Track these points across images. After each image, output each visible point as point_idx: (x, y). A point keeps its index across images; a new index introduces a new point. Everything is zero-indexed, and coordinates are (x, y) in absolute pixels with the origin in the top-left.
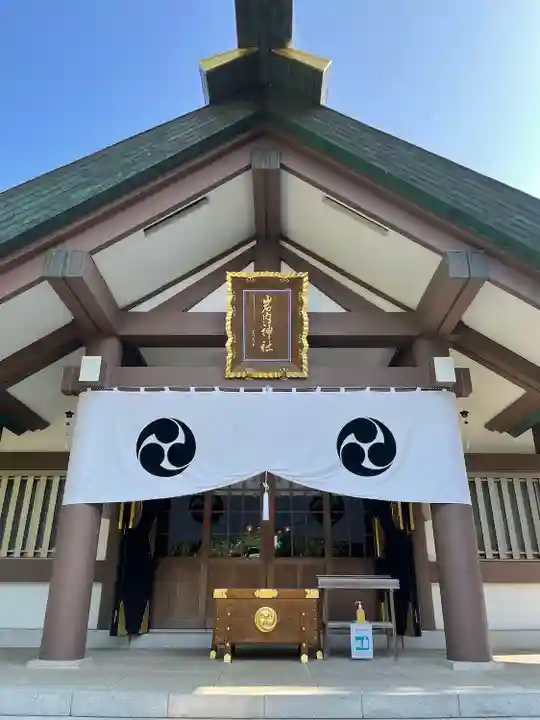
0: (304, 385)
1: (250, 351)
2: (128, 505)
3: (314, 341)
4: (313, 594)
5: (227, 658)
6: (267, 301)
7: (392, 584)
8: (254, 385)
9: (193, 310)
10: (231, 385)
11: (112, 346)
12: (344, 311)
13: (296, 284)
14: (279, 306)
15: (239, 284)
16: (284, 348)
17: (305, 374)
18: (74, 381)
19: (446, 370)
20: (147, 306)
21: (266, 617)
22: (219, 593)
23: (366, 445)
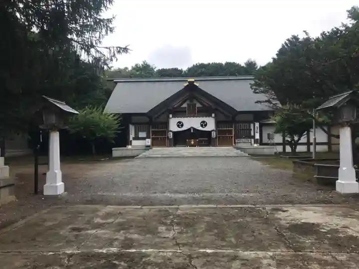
0: (197, 117)
3: (198, 111)
4: (197, 140)
5: (188, 146)
7: (207, 139)
8: (190, 117)
9: (182, 106)
10: (187, 117)
11: (172, 112)
12: (202, 106)
13: (195, 104)
14: (193, 106)
16: (194, 112)
18: (168, 117)
19: (213, 115)
20: (175, 106)
21: (192, 142)
22: (187, 140)
23: (204, 124)
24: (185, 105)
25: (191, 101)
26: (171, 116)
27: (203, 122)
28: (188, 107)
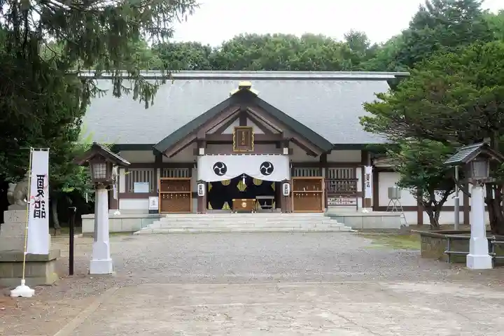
0: (253, 153)
1: (239, 145)
3: (255, 142)
4: (254, 200)
5: (236, 212)
6: (243, 133)
7: (273, 198)
8: (240, 153)
9: (224, 133)
10: (235, 154)
11: (204, 143)
12: (263, 133)
13: (251, 129)
14: (246, 133)
15: (236, 129)
16: (247, 144)
17: (253, 151)
18: (197, 153)
19: (286, 151)
20: (212, 132)
21: (244, 205)
22: (234, 200)
23: (267, 168)
24: (230, 130)
25: (243, 123)
27: (266, 164)
28: (236, 134)
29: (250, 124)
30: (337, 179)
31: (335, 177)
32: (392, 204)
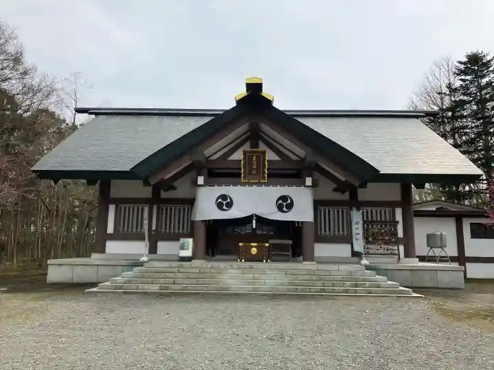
0: (267, 184)
1: (249, 173)
2: (209, 220)
4: (267, 245)
5: (243, 260)
6: (254, 157)
7: (290, 242)
8: (251, 184)
9: (230, 159)
10: (243, 184)
11: (205, 171)
12: (280, 159)
13: (264, 153)
14: (258, 158)
15: (245, 153)
16: (259, 173)
17: (266, 181)
18: (195, 183)
19: (309, 181)
20: (215, 157)
22: (241, 244)
23: (285, 203)
24: (238, 156)
25: (254, 145)
26: (201, 180)
27: (284, 198)
28: (244, 158)
29: (262, 147)
30: (372, 221)
31: (370, 219)
32: (431, 254)
